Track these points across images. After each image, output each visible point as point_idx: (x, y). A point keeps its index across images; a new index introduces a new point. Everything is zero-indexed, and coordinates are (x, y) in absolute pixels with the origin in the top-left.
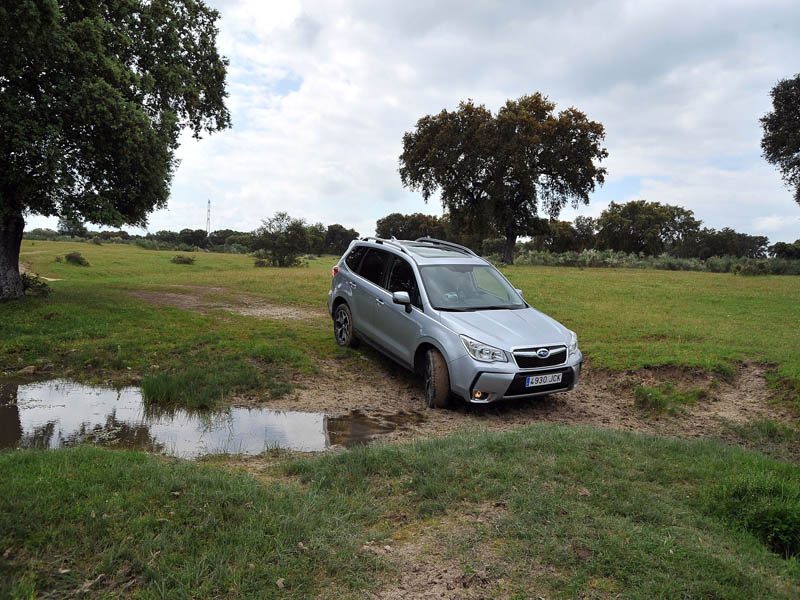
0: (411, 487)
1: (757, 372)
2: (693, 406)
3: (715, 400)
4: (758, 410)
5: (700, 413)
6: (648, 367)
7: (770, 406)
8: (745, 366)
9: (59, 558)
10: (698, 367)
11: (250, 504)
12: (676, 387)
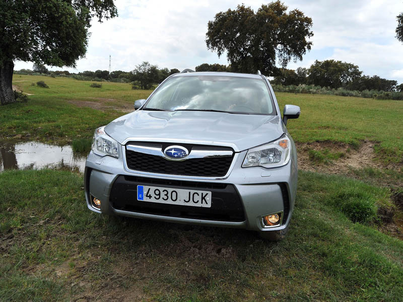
1: (371, 145)
2: (337, 160)
3: (348, 158)
4: (367, 163)
5: (339, 164)
6: (318, 141)
7: (374, 161)
8: (365, 142)
9: (30, 212)
10: (341, 142)
12: (330, 151)
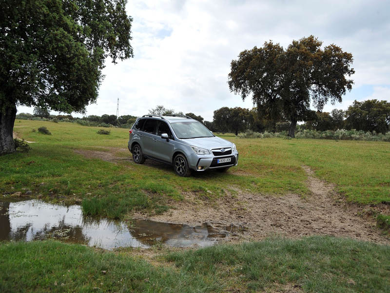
0: (242, 272)
11: (147, 280)
